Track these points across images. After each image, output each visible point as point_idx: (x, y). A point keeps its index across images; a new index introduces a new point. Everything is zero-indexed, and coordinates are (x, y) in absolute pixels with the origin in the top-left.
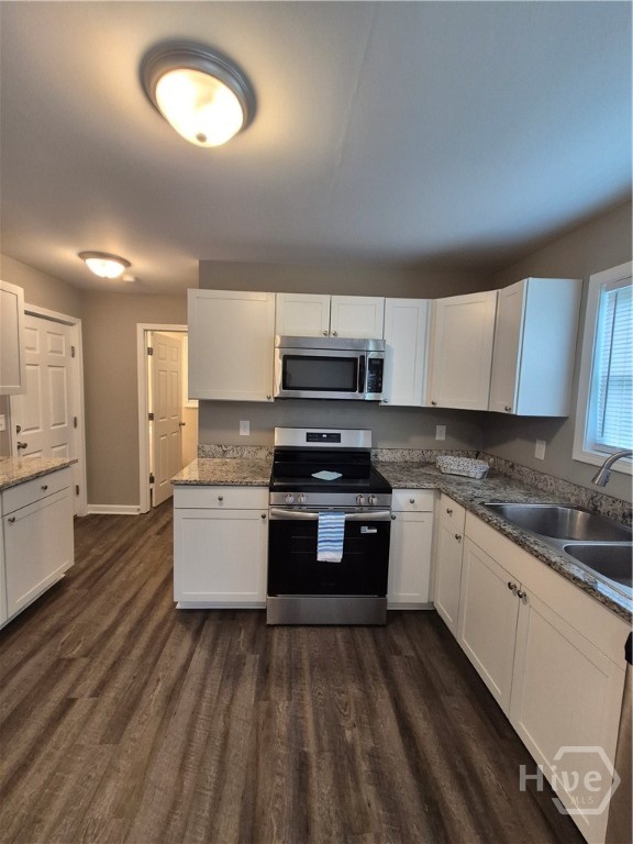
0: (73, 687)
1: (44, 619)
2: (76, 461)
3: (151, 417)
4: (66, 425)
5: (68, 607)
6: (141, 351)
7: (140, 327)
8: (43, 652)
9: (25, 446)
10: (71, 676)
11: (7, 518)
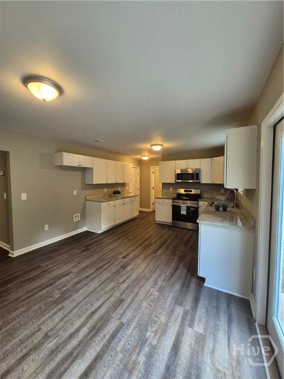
3: (153, 188)
6: (151, 172)
7: (151, 167)
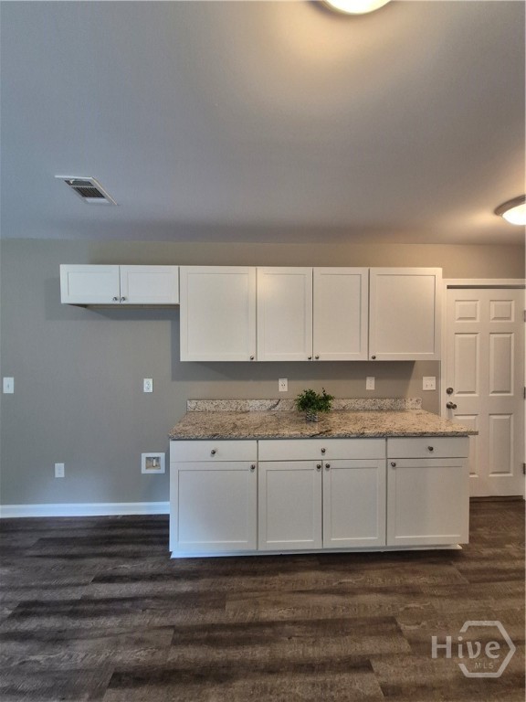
0: (380, 657)
1: (414, 573)
2: (476, 433)
4: (512, 394)
5: (438, 580)
8: (390, 598)
9: (455, 407)
10: (387, 646)
11: (390, 461)
